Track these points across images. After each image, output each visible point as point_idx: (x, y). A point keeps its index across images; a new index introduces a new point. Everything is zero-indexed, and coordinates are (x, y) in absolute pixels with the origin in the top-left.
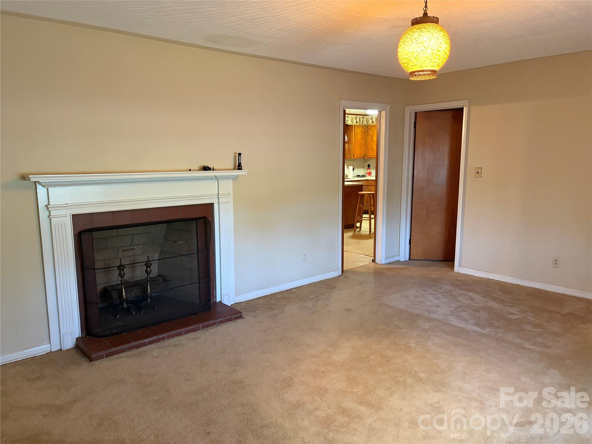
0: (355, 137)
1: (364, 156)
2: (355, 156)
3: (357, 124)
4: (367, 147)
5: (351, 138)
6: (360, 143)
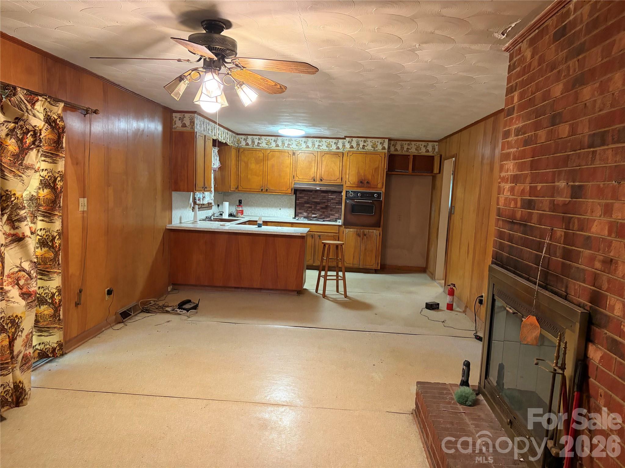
1: (236, 189)
4: (237, 176)
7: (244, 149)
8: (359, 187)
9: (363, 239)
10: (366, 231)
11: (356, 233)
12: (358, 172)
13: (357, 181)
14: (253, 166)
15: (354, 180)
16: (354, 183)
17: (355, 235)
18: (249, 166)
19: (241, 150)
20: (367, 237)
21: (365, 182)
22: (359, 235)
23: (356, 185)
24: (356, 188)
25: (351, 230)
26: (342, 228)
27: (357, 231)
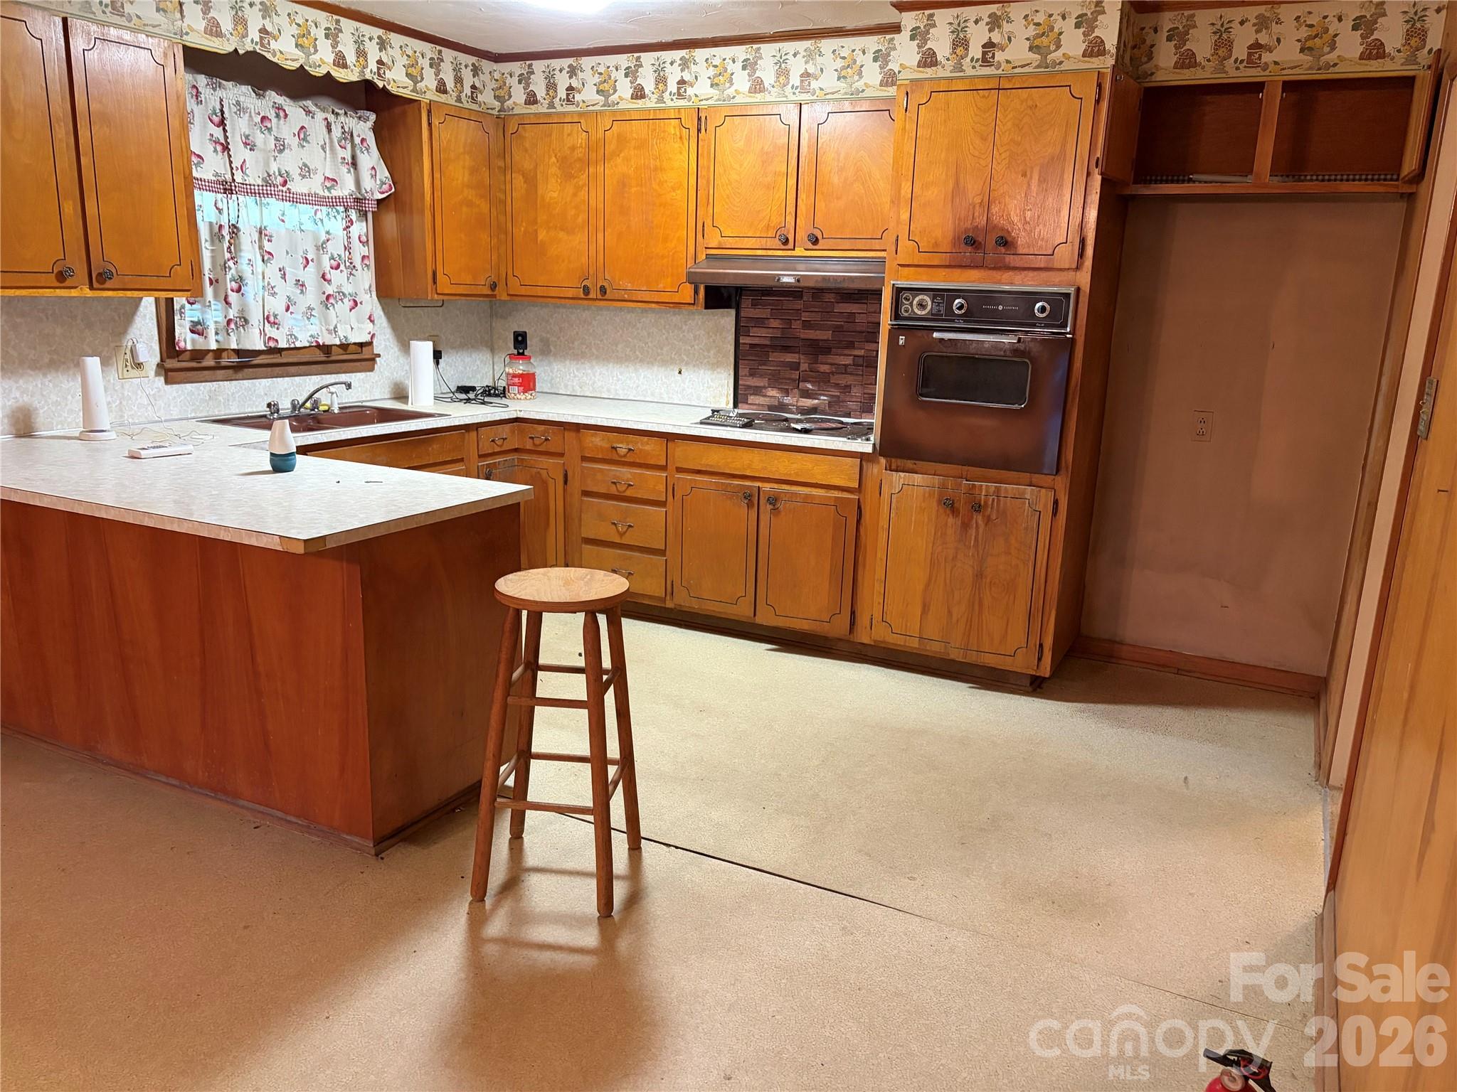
0: (437, 175)
1: (494, 286)
2: (444, 285)
3: (442, 98)
4: (503, 236)
5: (414, 176)
6: (465, 209)
7: (523, 121)
8: (960, 266)
9: (965, 526)
10: (985, 488)
11: (940, 495)
12: (958, 190)
13: (950, 235)
14: (552, 190)
15: (938, 233)
16: (936, 244)
17: (935, 504)
18: (540, 192)
19: (512, 127)
20: (988, 520)
21: (991, 241)
22: (950, 506)
23: (945, 259)
24: (943, 272)
25: (918, 478)
26: (877, 469)
27: (943, 487)
